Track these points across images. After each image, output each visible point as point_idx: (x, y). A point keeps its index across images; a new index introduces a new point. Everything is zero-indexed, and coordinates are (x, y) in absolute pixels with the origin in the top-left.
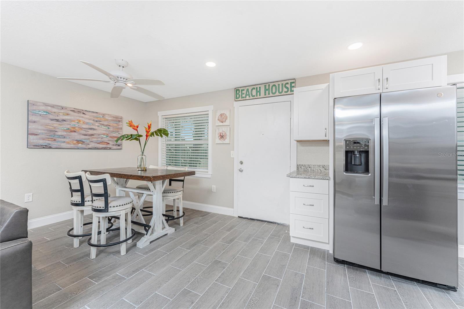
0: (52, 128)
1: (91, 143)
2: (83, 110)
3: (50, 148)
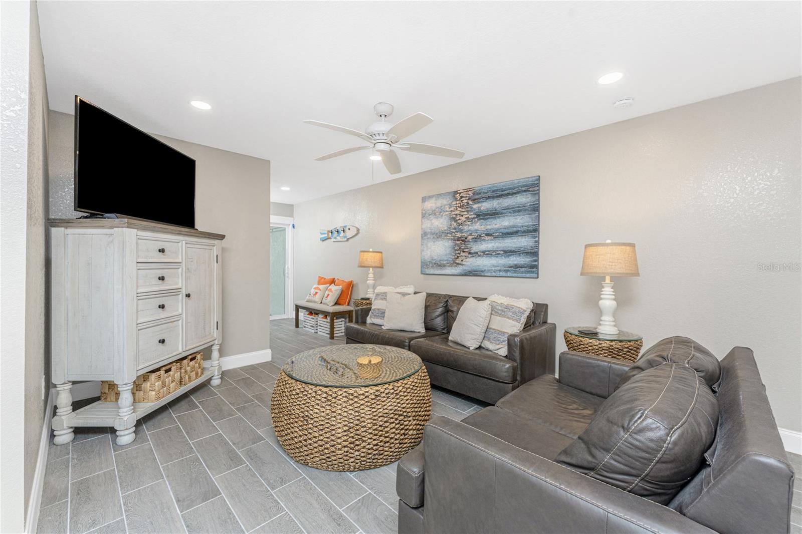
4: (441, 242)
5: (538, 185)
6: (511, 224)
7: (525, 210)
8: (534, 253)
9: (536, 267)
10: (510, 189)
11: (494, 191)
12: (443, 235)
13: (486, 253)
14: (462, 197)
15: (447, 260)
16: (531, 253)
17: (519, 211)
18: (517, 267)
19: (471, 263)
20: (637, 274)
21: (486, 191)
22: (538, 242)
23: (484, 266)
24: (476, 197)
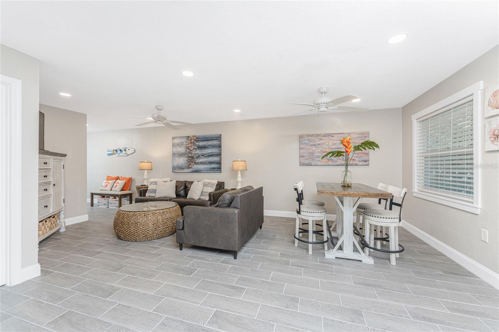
0: (312, 151)
4: (182, 158)
5: (221, 138)
6: (211, 152)
7: (216, 147)
8: (220, 163)
9: (220, 168)
10: (211, 138)
11: (204, 138)
12: (183, 155)
13: (202, 163)
14: (191, 139)
15: (185, 166)
16: (219, 163)
17: (214, 147)
18: (214, 168)
19: (196, 167)
20: (246, 170)
21: (201, 138)
22: (221, 159)
23: (201, 168)
24: (197, 140)
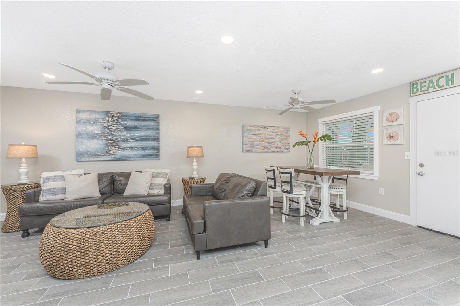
0: (252, 139)
1: (271, 148)
2: (267, 126)
3: (252, 152)
4: (96, 141)
5: (159, 118)
6: (146, 134)
7: (153, 129)
8: (157, 149)
9: (159, 155)
10: (145, 117)
11: (135, 117)
12: (97, 136)
13: (130, 148)
14: (113, 116)
15: (102, 152)
16: (156, 148)
17: (150, 129)
18: (149, 155)
19: (119, 153)
20: (203, 157)
21: (130, 116)
22: (159, 144)
23: (129, 155)
24: (124, 118)
